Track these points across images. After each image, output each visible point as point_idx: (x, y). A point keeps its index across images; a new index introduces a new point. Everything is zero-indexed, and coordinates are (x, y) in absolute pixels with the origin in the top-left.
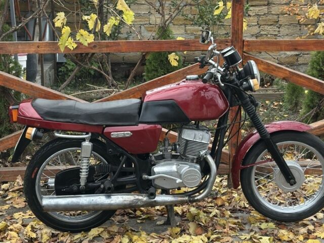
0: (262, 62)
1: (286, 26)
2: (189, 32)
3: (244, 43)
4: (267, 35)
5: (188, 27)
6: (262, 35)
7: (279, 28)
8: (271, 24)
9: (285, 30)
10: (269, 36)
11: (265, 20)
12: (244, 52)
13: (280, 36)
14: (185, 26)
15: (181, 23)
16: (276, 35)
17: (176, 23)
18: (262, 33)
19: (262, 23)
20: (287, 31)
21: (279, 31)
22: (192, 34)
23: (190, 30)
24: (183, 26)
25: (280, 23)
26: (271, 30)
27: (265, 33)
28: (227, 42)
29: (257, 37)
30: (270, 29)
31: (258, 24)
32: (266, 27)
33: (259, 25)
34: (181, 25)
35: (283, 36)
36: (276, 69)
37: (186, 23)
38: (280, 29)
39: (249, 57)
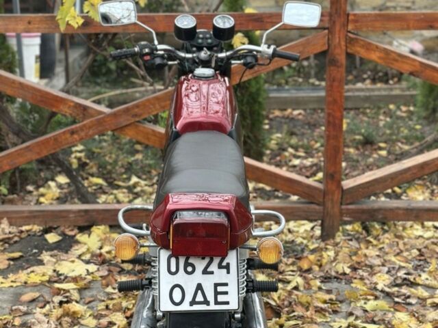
0: (377, 47)
3: (350, 18)
12: (349, 32)
39: (356, 39)
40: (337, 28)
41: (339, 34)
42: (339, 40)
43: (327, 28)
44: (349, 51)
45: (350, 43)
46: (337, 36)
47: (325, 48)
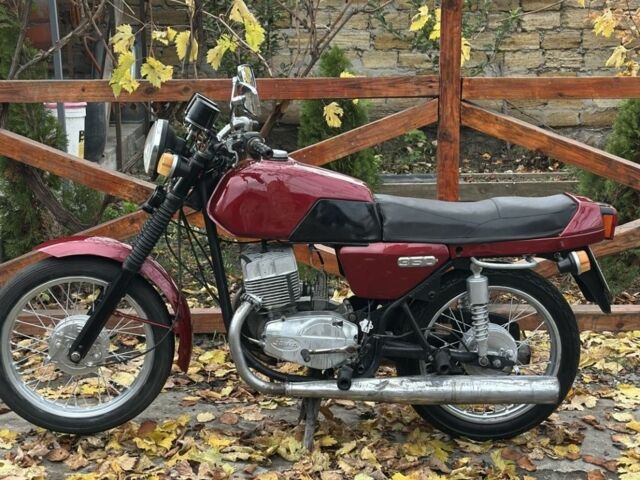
0: (497, 119)
1: (597, 52)
2: (405, 64)
3: (464, 84)
4: (559, 69)
5: (404, 55)
6: (548, 70)
7: (583, 55)
8: (569, 46)
9: (595, 59)
10: (563, 70)
11: (555, 40)
12: (464, 101)
13: (584, 71)
14: (398, 53)
15: (390, 45)
16: (576, 70)
17: (380, 45)
18: (548, 65)
19: (550, 46)
20: (598, 60)
21: (583, 62)
22: (411, 67)
23: (407, 59)
24: (394, 53)
25: (585, 45)
26: (567, 59)
27: (555, 65)
28: (431, 81)
29: (538, 73)
30: (566, 56)
31: (541, 48)
32: (557, 53)
33: (543, 49)
34: (390, 49)
35: (591, 70)
36: (524, 133)
37: (400, 45)
38: (586, 57)
39: (472, 109)
40: (449, 96)
41: (452, 104)
42: (451, 110)
43: (438, 97)
44: (463, 123)
45: (464, 113)
46: (449, 105)
47: (435, 119)
